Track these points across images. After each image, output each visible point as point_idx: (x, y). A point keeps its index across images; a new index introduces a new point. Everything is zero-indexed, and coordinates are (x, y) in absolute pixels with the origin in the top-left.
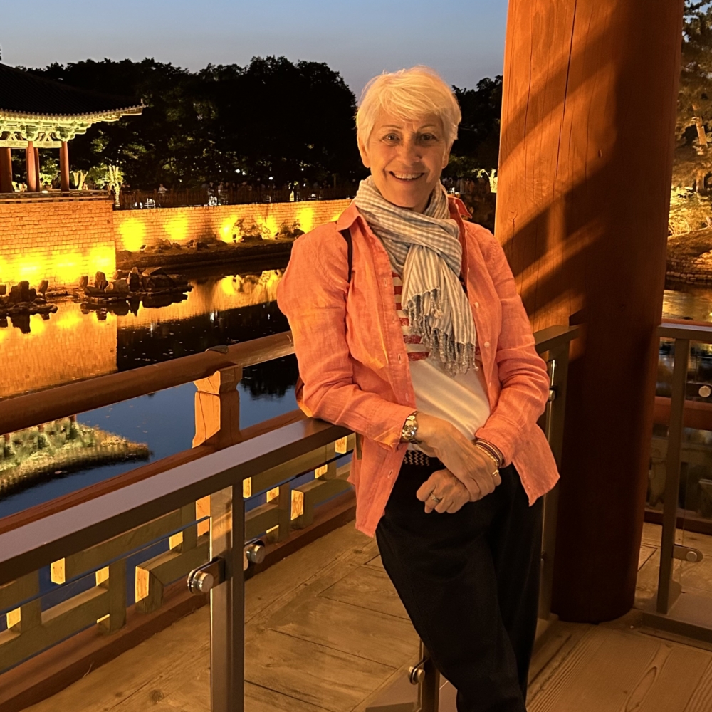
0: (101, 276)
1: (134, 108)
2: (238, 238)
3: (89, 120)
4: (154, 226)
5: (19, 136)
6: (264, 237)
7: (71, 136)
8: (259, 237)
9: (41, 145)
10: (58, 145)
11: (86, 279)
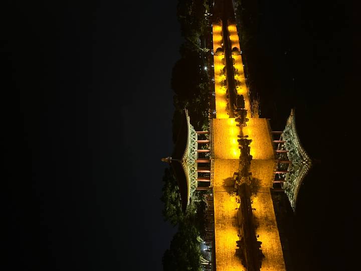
2: (225, 87)
6: (225, 79)
7: (194, 130)
8: (225, 81)
9: (196, 139)
10: (196, 134)
11: (237, 125)
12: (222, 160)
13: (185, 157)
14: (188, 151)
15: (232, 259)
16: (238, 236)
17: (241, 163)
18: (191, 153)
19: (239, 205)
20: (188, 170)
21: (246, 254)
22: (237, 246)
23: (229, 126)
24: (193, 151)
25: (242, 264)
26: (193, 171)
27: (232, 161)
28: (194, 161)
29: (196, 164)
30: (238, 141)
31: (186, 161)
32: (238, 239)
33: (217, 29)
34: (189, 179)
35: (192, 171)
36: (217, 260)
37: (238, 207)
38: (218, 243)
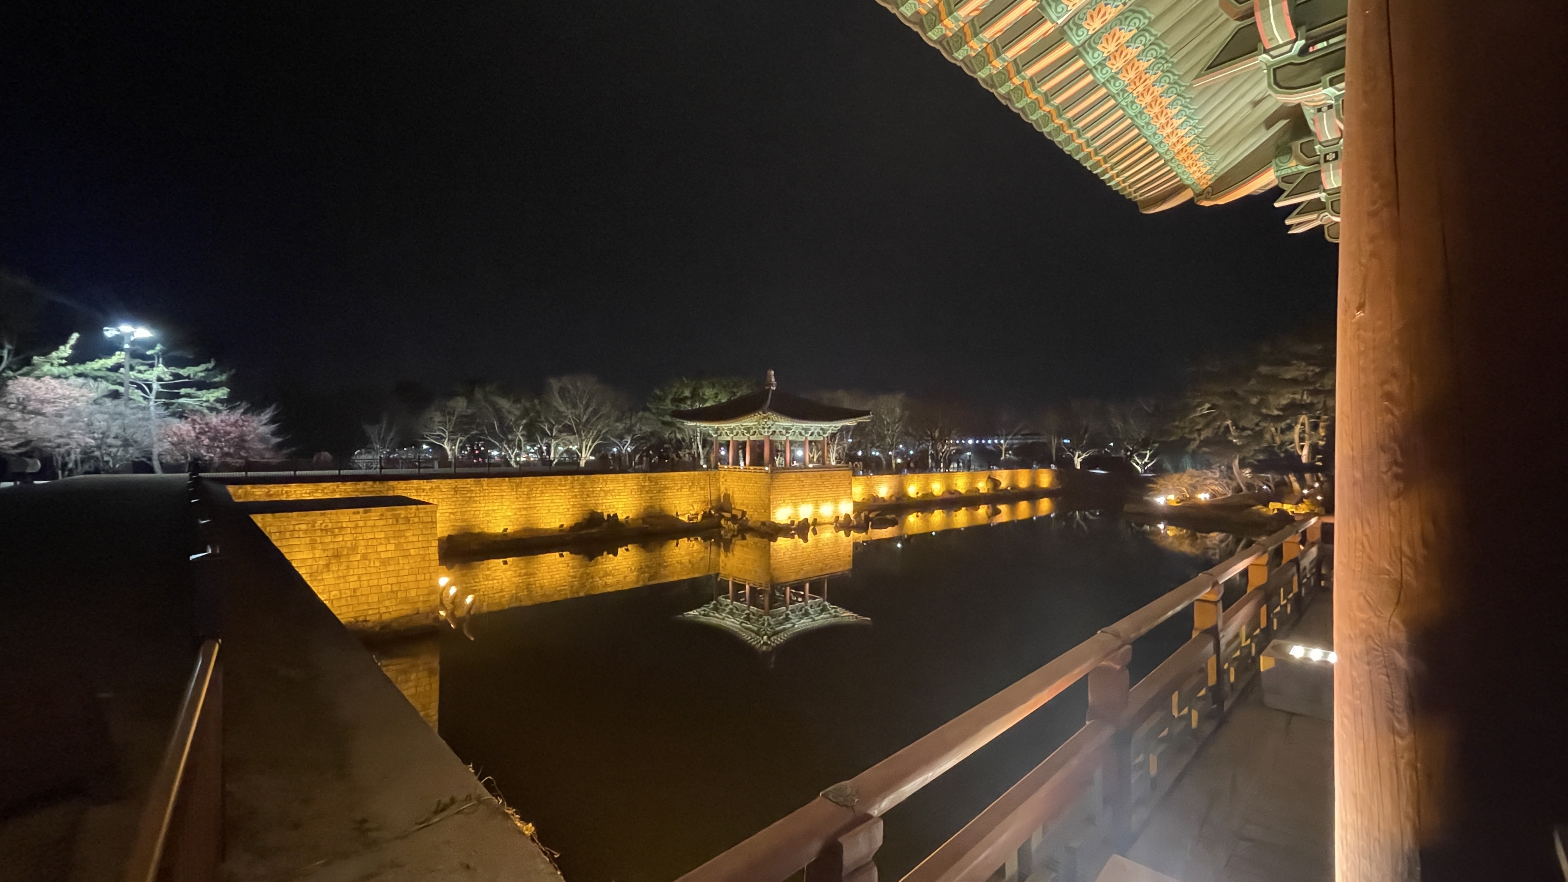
0: (847, 516)
1: (866, 417)
2: (920, 495)
3: (839, 424)
4: (869, 486)
5: (801, 434)
6: (935, 493)
7: (828, 433)
8: (932, 493)
9: (812, 438)
10: (821, 439)
11: (838, 517)
12: (769, 488)
13: (774, 416)
14: (785, 423)
15: (585, 505)
16: (628, 517)
17: (763, 523)
19: (685, 519)
20: (749, 422)
21: (594, 531)
22: (609, 516)
23: (836, 501)
24: (787, 433)
25: (576, 524)
26: (748, 432)
27: (767, 508)
28: (766, 434)
29: (761, 438)
30: (806, 520)
31: (765, 418)
32: (621, 517)
33: (1045, 479)
34: (732, 425)
35: (748, 429)
36: (582, 477)
37: (680, 518)
38: (612, 481)
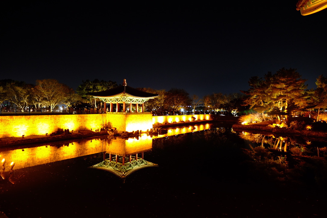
0: (152, 129)
1: (157, 96)
2: (172, 122)
3: (148, 98)
5: (135, 101)
6: (177, 122)
7: (145, 101)
9: (139, 103)
10: (142, 103)
11: (148, 130)
12: (125, 120)
13: (127, 95)
14: (131, 97)
15: (56, 126)
16: (73, 131)
17: (123, 132)
18: (130, 99)
21: (60, 136)
22: (65, 130)
24: (131, 101)
25: (52, 133)
27: (124, 126)
28: (124, 101)
31: (124, 95)
32: (70, 130)
34: (111, 98)
35: (117, 99)
37: (92, 131)
